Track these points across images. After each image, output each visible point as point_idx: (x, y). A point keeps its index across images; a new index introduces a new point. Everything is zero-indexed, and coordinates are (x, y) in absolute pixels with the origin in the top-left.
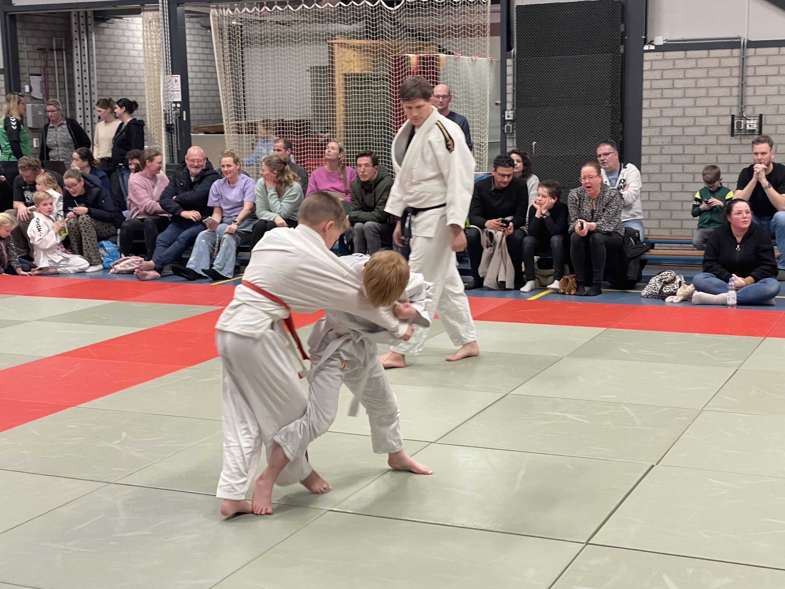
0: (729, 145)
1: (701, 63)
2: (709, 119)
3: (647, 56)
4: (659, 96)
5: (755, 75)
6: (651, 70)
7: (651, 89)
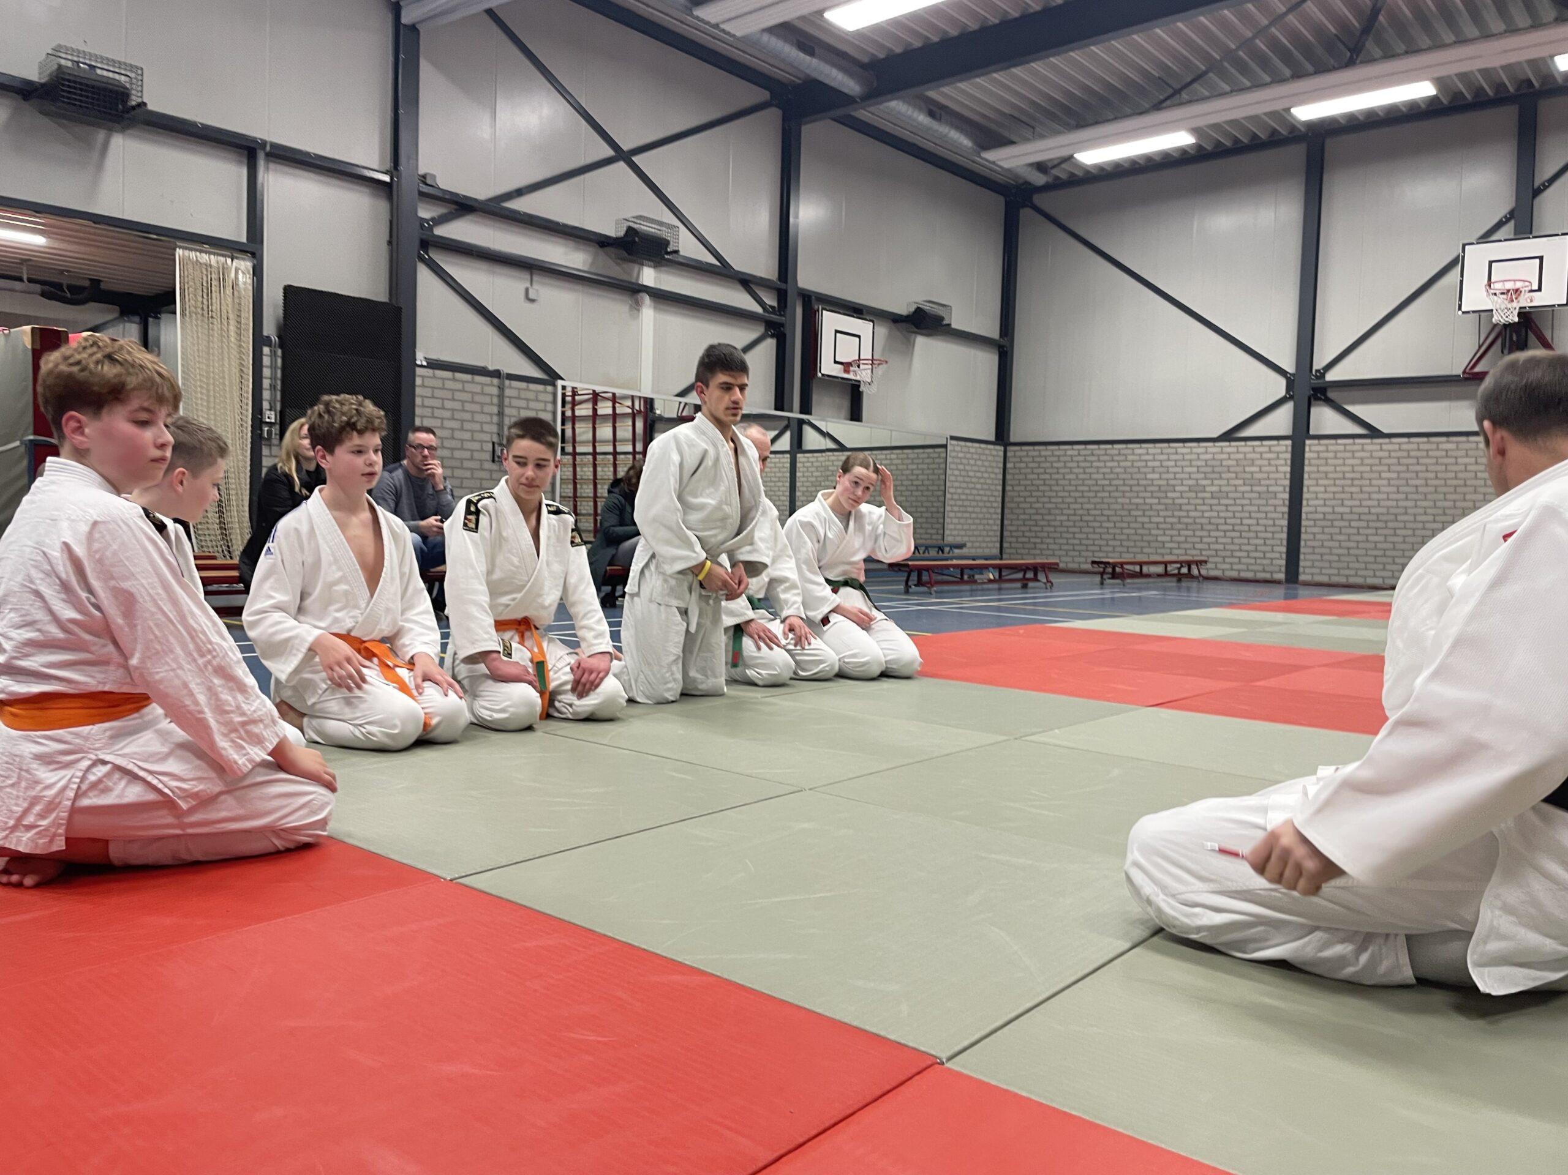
0: (491, 471)
1: (468, 387)
2: (473, 443)
3: (419, 371)
4: (430, 415)
5: (510, 406)
6: (423, 386)
7: (423, 406)
